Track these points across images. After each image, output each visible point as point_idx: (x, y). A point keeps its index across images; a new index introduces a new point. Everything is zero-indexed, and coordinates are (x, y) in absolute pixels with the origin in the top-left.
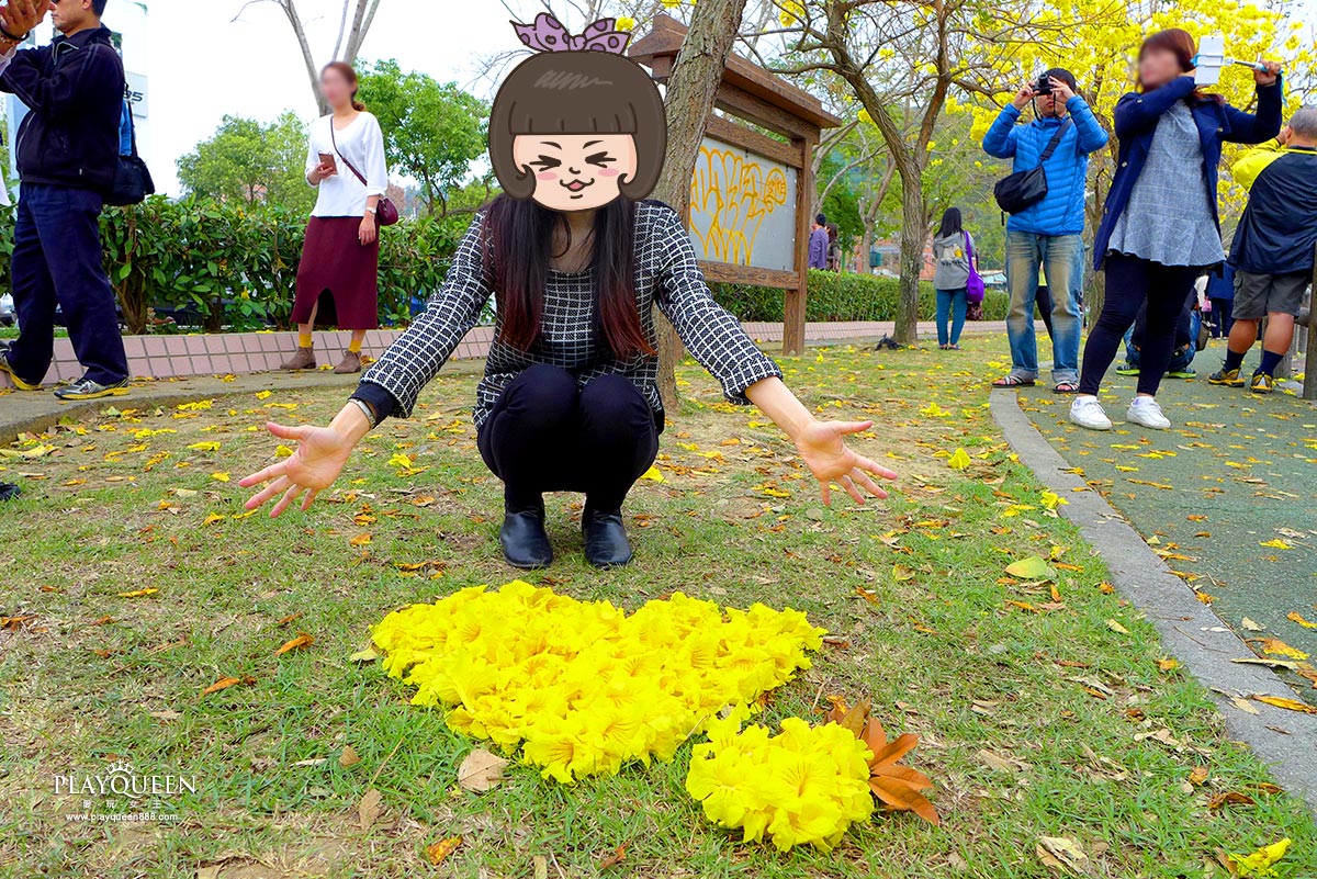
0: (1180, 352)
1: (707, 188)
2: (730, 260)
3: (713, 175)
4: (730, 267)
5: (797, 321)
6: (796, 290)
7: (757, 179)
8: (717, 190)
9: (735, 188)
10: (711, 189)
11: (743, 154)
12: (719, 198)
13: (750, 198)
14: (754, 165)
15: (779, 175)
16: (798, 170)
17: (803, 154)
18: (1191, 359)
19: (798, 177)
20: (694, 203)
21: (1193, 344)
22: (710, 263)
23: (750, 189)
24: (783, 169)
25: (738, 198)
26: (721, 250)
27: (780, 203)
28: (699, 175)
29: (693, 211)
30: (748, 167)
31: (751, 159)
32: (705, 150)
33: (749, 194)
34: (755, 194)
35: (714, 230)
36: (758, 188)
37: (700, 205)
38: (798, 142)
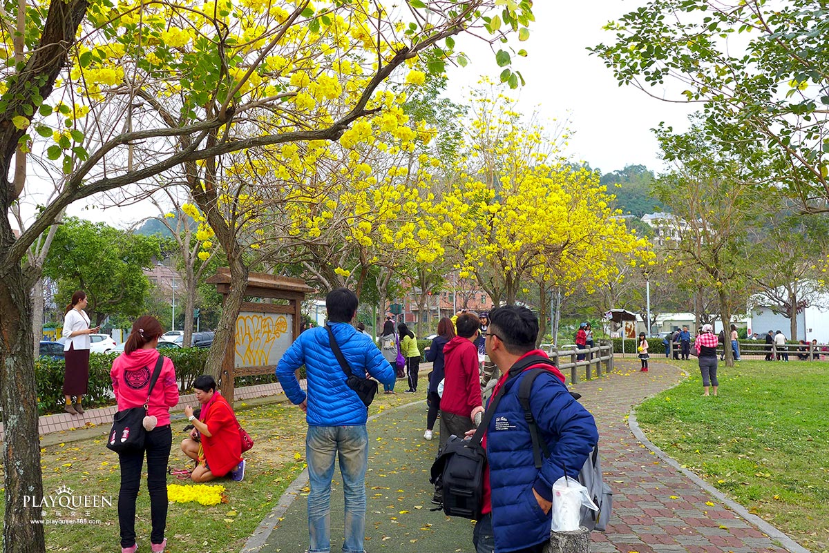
1: (244, 334)
2: (257, 364)
3: (247, 328)
4: (257, 369)
7: (271, 323)
8: (249, 334)
9: (259, 330)
10: (246, 334)
11: (262, 315)
12: (250, 337)
13: (267, 334)
14: (269, 318)
15: (283, 319)
16: (293, 315)
17: (295, 308)
19: (293, 318)
20: (237, 342)
22: (246, 368)
23: (267, 329)
24: (285, 316)
25: (260, 335)
26: (252, 361)
27: (284, 332)
28: (240, 329)
29: (237, 346)
30: (266, 320)
31: (267, 316)
32: (242, 318)
33: (266, 332)
34: (270, 331)
35: (248, 352)
36: (271, 328)
37: (241, 343)
38: (292, 301)
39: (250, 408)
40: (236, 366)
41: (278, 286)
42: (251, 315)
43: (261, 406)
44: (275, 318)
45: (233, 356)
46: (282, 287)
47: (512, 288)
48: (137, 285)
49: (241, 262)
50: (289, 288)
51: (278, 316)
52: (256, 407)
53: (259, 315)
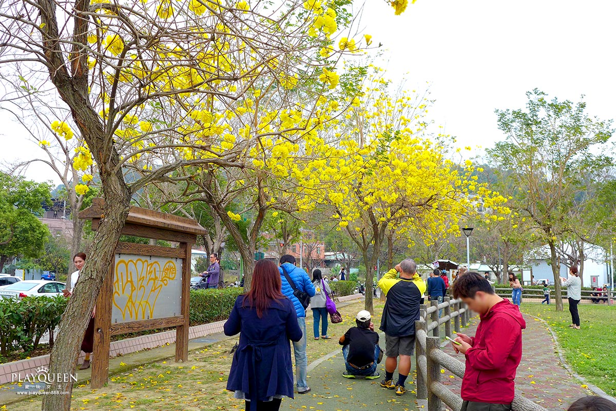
0: (369, 366)
1: (125, 281)
2: (140, 318)
3: (129, 274)
4: (139, 323)
5: (183, 342)
6: (182, 325)
7: (158, 269)
8: (131, 282)
9: (143, 277)
10: (128, 281)
11: (148, 259)
12: (133, 285)
13: (153, 281)
14: (156, 262)
15: (172, 264)
16: (183, 259)
17: (186, 251)
18: (375, 370)
19: (183, 263)
20: (116, 292)
21: (376, 361)
22: (126, 323)
23: (153, 276)
24: (174, 261)
25: (145, 283)
26: (134, 314)
27: (172, 279)
28: (119, 275)
29: (115, 295)
30: (152, 264)
31: (154, 260)
32: (123, 262)
33: (152, 279)
34: (156, 278)
35: (130, 304)
36: (158, 275)
37: (120, 292)
38: (183, 244)
39: (130, 369)
40: (113, 322)
41: (168, 225)
42: (135, 258)
43: (143, 365)
44: (163, 263)
45: (110, 309)
46: (173, 227)
47: (379, 239)
48: (38, 232)
49: (120, 178)
50: (180, 229)
51: (166, 260)
52: (137, 367)
53: (144, 259)
